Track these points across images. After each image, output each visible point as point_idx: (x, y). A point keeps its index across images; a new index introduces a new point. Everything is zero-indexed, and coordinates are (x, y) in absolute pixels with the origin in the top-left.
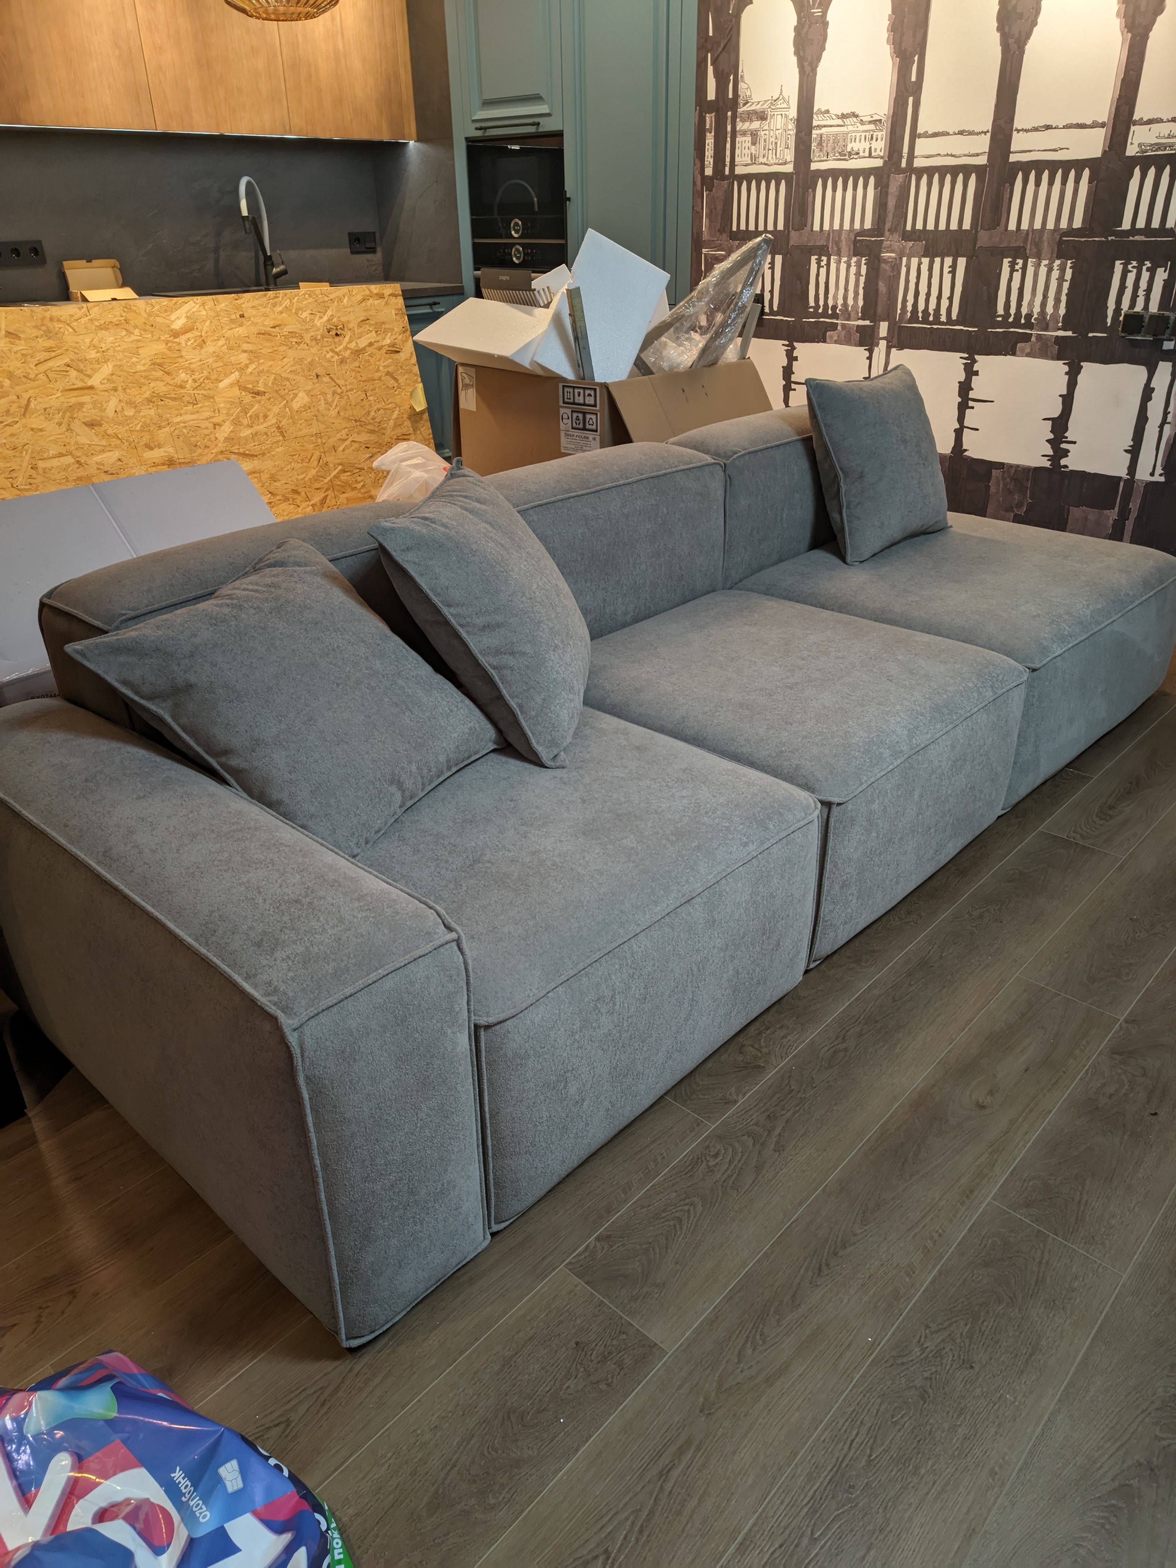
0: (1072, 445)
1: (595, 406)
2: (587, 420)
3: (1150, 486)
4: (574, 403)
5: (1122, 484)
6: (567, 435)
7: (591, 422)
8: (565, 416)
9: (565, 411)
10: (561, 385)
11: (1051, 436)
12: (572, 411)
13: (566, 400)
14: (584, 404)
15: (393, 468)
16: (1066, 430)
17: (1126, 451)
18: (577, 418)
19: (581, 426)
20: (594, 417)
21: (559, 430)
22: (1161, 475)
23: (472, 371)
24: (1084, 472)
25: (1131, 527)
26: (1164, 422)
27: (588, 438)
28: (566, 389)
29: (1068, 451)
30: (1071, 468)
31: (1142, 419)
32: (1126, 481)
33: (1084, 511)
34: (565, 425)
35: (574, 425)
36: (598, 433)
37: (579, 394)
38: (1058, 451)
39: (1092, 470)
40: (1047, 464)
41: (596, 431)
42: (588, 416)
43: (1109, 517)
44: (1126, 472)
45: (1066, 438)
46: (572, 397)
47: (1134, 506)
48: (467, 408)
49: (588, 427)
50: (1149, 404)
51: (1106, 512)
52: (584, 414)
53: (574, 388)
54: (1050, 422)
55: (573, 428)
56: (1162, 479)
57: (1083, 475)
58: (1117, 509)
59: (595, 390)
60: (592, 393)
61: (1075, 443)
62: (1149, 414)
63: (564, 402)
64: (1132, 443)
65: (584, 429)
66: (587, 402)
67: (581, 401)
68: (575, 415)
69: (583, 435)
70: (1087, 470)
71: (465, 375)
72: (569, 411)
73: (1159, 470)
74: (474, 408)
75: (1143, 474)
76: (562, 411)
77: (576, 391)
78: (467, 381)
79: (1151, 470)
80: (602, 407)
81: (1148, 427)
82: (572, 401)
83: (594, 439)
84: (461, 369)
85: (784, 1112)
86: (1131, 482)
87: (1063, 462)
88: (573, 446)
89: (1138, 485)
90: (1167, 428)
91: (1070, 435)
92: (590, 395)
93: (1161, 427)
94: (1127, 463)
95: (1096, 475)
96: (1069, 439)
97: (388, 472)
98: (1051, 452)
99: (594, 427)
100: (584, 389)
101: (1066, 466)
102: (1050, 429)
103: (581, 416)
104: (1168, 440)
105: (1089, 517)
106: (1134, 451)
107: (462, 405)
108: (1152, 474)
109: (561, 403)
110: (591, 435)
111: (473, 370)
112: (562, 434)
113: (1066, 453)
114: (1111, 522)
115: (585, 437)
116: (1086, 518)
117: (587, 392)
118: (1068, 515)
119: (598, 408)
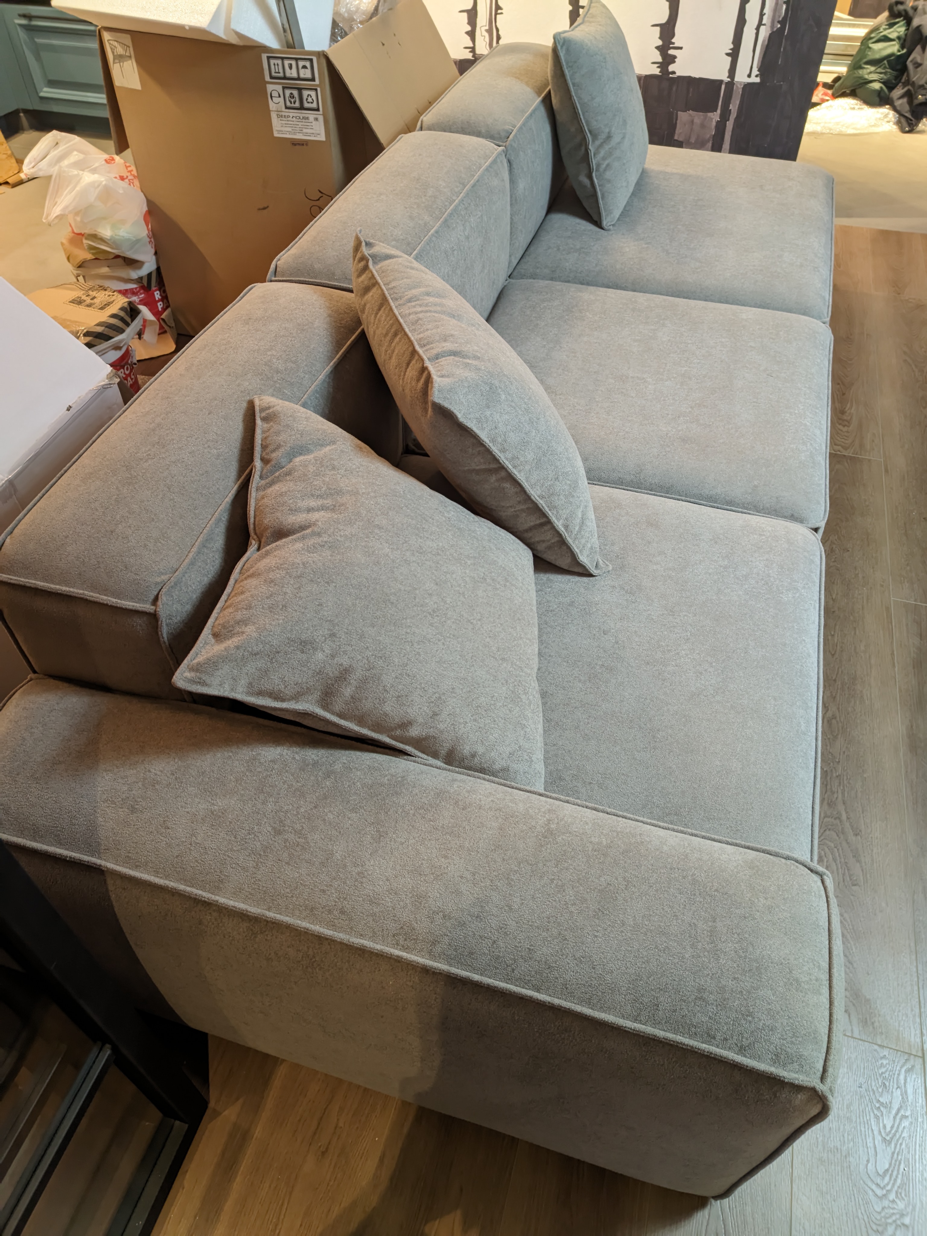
0: (679, 51)
1: (313, 79)
2: (305, 97)
3: (748, 87)
4: (285, 78)
5: (723, 87)
6: (279, 116)
7: (310, 100)
8: (275, 94)
9: (274, 88)
10: (264, 56)
11: (660, 43)
12: (284, 88)
13: (274, 74)
14: (299, 79)
15: (54, 171)
16: (673, 35)
17: (728, 54)
18: (291, 94)
19: (297, 105)
20: (313, 93)
21: (268, 112)
22: (757, 76)
23: (127, 39)
24: (690, 77)
25: (731, 127)
26: (760, 24)
27: (307, 118)
28: (272, 62)
29: (675, 57)
30: (679, 73)
31: (741, 21)
32: (727, 83)
33: (690, 115)
34: (276, 104)
35: (288, 104)
36: (321, 112)
37: (291, 67)
38: (668, 60)
39: (697, 76)
40: (656, 71)
41: (318, 110)
42: (305, 93)
43: (712, 119)
44: (727, 74)
45: (673, 43)
46: (281, 70)
47: (734, 107)
48: (126, 85)
49: (306, 105)
50: (747, 6)
51: (710, 114)
52: (300, 90)
53: (283, 59)
54: (658, 28)
55: (287, 108)
56: (758, 80)
57: (690, 81)
58: (719, 111)
59: (311, 60)
60: (308, 64)
61: (681, 48)
62: (747, 17)
63: (272, 77)
64: (732, 46)
65: (302, 108)
66: (302, 76)
67: (295, 75)
68: (288, 92)
69: (301, 116)
70: (694, 75)
71: (116, 44)
72: (279, 88)
73: (755, 72)
74: (138, 87)
75: (741, 77)
76: (270, 88)
77: (286, 62)
78: (120, 50)
79: (748, 72)
80: (322, 80)
81: (746, 29)
82: (281, 75)
83: (316, 119)
84: (106, 36)
85: (835, 796)
86: (731, 85)
87: (671, 68)
88: (290, 129)
89: (737, 87)
90: (762, 28)
91: (677, 40)
92: (304, 67)
93: (758, 29)
94: (728, 66)
95: (701, 80)
96: (675, 45)
97: (49, 177)
98: (660, 59)
99: (314, 105)
100: (297, 60)
101: (674, 73)
102: (658, 35)
103: (295, 93)
104: (763, 41)
105: (695, 121)
106: (734, 54)
107: (118, 81)
108: (749, 76)
109: (267, 78)
110: (311, 115)
111: (128, 36)
112: (274, 115)
113: (673, 59)
114: (714, 124)
115: (304, 118)
116: (692, 122)
117: (301, 64)
118: (677, 120)
119: (317, 82)
